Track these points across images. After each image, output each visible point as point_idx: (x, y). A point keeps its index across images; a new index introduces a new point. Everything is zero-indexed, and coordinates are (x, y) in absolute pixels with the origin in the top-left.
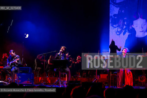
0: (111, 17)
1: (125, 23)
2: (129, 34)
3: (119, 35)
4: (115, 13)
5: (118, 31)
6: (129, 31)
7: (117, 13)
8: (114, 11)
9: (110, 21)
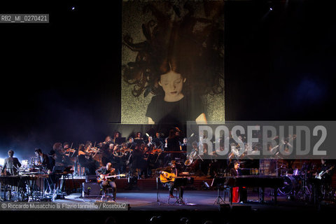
0: (125, 66)
1: (148, 78)
2: (153, 95)
3: (138, 96)
4: (131, 60)
5: (135, 90)
6: (154, 91)
7: (135, 60)
8: (129, 56)
9: (122, 74)
